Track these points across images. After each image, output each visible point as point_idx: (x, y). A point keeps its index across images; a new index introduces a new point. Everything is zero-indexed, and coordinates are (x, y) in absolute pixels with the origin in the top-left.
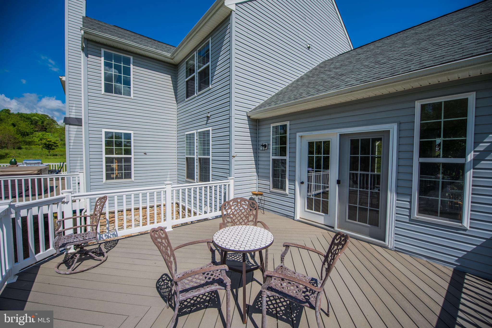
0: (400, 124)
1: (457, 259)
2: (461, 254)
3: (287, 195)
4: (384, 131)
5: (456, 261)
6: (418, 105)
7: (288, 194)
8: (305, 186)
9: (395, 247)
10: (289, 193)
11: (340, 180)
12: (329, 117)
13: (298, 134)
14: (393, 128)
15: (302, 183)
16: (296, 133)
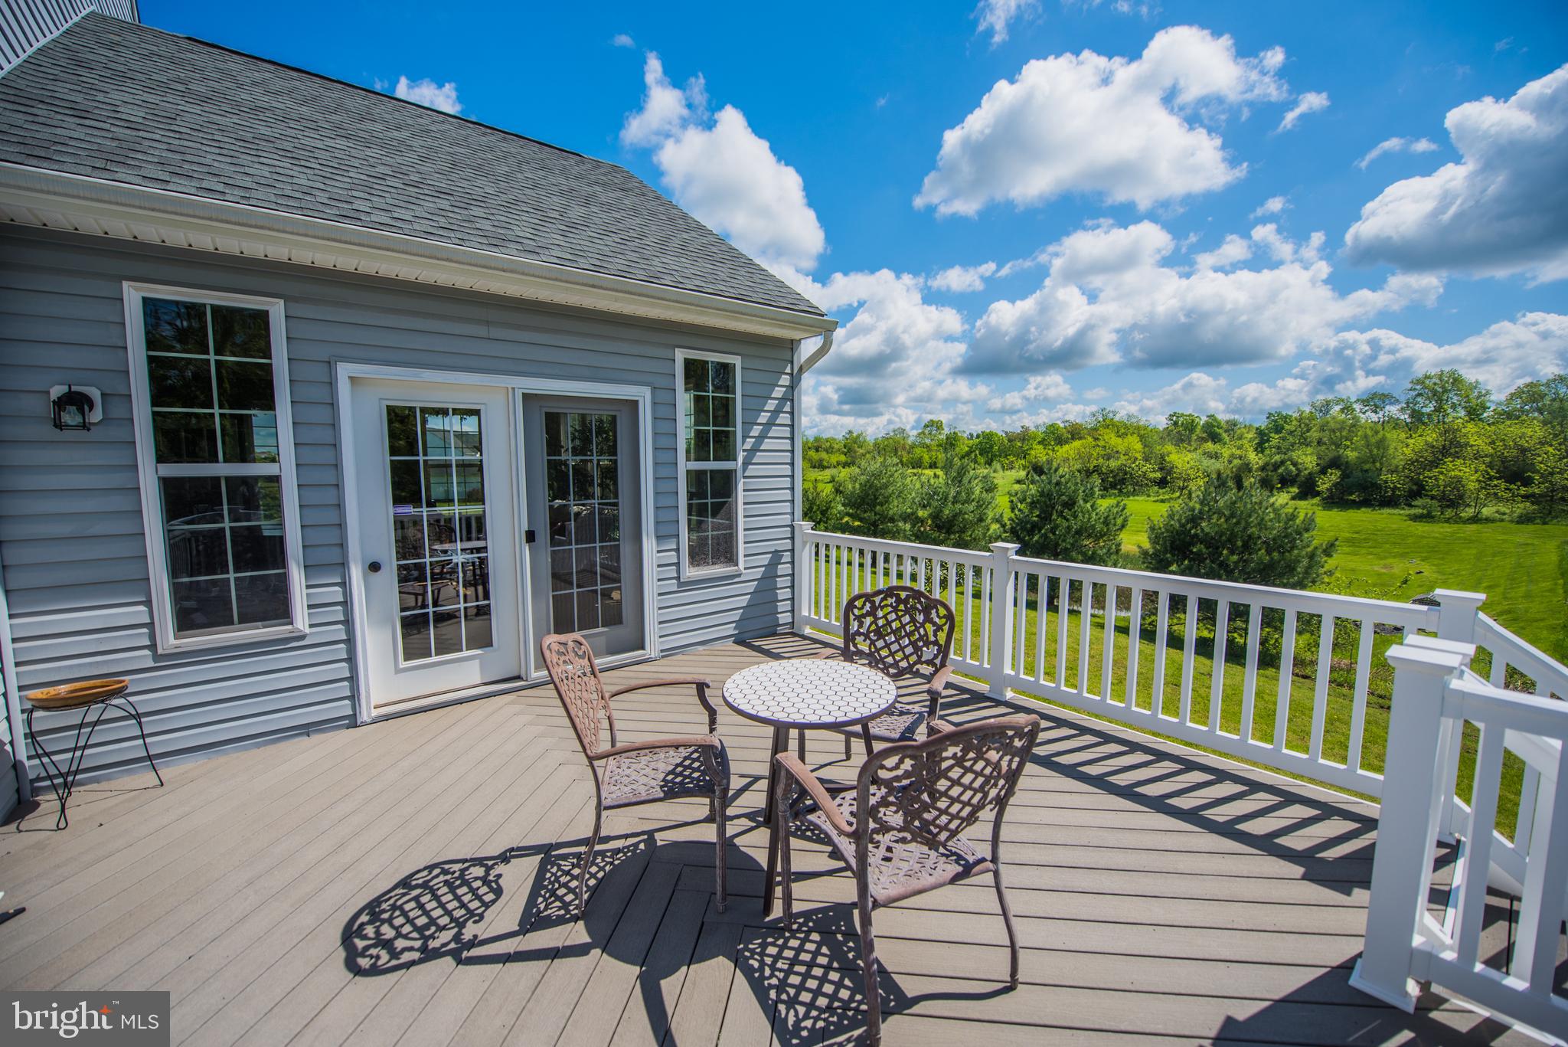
0: (654, 389)
1: (734, 625)
2: (736, 615)
3: (303, 637)
4: (627, 400)
5: (735, 628)
6: (680, 355)
7: (308, 630)
8: (389, 576)
9: (662, 651)
10: (311, 626)
11: (534, 531)
12: (482, 331)
13: (344, 371)
14: (643, 395)
15: (375, 567)
16: (330, 365)
